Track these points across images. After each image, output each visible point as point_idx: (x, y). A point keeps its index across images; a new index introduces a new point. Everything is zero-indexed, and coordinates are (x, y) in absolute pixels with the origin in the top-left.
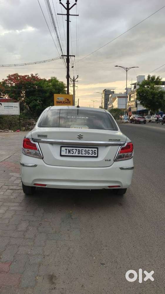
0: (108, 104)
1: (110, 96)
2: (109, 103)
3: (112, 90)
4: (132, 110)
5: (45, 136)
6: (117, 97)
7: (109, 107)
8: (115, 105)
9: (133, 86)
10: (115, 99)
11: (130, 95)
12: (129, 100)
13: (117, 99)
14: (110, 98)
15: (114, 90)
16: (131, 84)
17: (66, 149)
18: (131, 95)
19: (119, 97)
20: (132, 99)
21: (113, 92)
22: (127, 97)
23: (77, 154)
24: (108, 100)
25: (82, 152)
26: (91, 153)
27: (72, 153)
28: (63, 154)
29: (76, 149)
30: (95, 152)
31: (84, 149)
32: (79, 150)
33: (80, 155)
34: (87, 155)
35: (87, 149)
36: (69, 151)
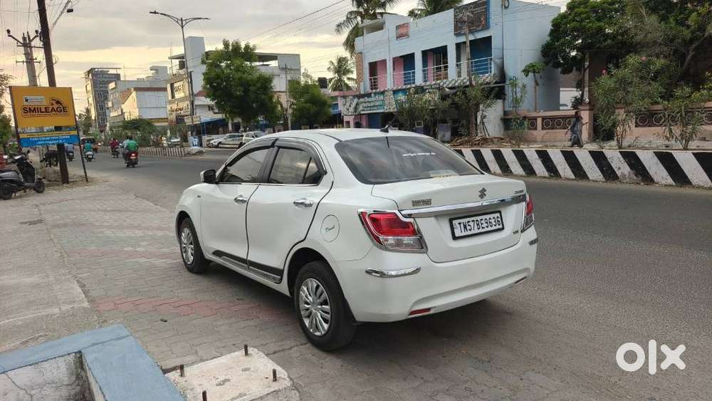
0: (108, 108)
1: (112, 85)
2: (110, 104)
3: (112, 72)
4: (188, 121)
5: (427, 202)
6: (133, 89)
7: (113, 114)
8: (131, 109)
9: (177, 62)
10: (125, 95)
11: (172, 85)
12: (170, 98)
13: (134, 94)
14: (110, 93)
15: (119, 72)
16: (169, 58)
17: (460, 224)
18: (176, 85)
19: (137, 89)
20: (178, 95)
21: (118, 76)
22: (165, 89)
23: (476, 231)
24: (106, 98)
25: (482, 224)
26: (494, 223)
27: (470, 230)
28: (458, 233)
29: (473, 221)
30: (498, 221)
31: (484, 217)
32: (477, 221)
33: (481, 230)
34: (490, 229)
35: (487, 217)
36: (465, 227)
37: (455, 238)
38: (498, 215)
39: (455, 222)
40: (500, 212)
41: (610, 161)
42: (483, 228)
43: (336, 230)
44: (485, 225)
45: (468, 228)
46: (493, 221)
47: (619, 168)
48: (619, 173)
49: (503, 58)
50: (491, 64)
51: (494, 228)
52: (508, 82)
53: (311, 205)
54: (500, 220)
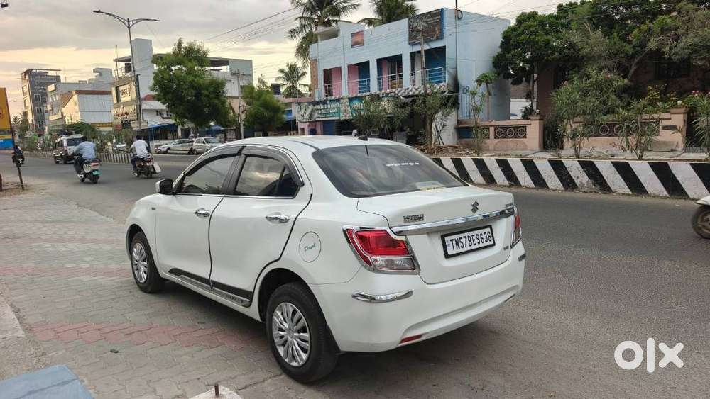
0: (47, 111)
1: (51, 88)
2: (49, 107)
3: (53, 74)
4: (135, 126)
5: (419, 218)
6: (74, 92)
7: (52, 118)
8: (72, 112)
9: (122, 64)
10: (66, 97)
11: (117, 89)
12: (115, 102)
13: (75, 97)
14: (49, 95)
15: (58, 74)
16: (114, 60)
17: (452, 240)
18: (121, 88)
19: (79, 92)
20: (124, 99)
21: (57, 79)
22: (110, 93)
23: (469, 248)
24: (45, 101)
25: (474, 240)
26: (485, 239)
27: (462, 247)
28: (450, 252)
29: (465, 237)
30: (489, 237)
31: (475, 233)
32: (469, 237)
33: (473, 247)
34: (481, 245)
35: (479, 232)
36: (457, 244)
37: (447, 256)
38: (489, 230)
39: (447, 239)
40: (490, 227)
41: (569, 170)
42: (475, 244)
43: (317, 248)
44: (476, 241)
45: (461, 244)
46: (484, 236)
47: (578, 178)
48: (577, 182)
49: (456, 68)
50: (445, 74)
51: (485, 244)
52: (461, 92)
53: (286, 221)
54: (490, 235)
